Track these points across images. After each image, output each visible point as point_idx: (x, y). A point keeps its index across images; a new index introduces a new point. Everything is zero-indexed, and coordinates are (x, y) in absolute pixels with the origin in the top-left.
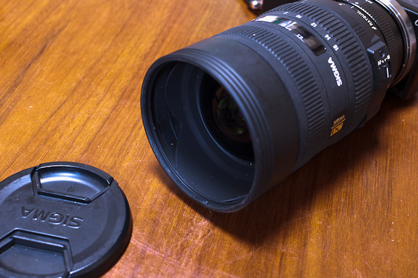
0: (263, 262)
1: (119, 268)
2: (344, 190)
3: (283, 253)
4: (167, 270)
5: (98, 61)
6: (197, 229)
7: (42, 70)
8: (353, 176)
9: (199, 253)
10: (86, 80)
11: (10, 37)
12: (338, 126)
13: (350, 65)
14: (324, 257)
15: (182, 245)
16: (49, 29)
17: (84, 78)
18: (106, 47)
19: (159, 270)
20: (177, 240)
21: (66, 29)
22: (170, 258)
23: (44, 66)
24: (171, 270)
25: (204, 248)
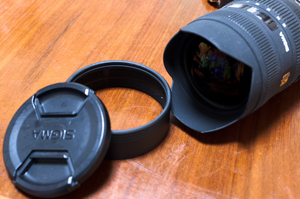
0: (221, 179)
1: (120, 179)
2: (278, 131)
3: (235, 173)
4: (154, 182)
5: (105, 37)
6: (174, 155)
7: (66, 43)
8: (284, 122)
9: (176, 171)
10: (96, 50)
11: (44, 19)
12: (285, 80)
13: (294, 37)
14: (264, 177)
15: (164, 165)
16: (70, 15)
17: (95, 49)
18: (110, 28)
19: (148, 182)
20: (161, 162)
21: (82, 15)
22: (156, 174)
23: (67, 40)
24: (156, 182)
25: (179, 168)
